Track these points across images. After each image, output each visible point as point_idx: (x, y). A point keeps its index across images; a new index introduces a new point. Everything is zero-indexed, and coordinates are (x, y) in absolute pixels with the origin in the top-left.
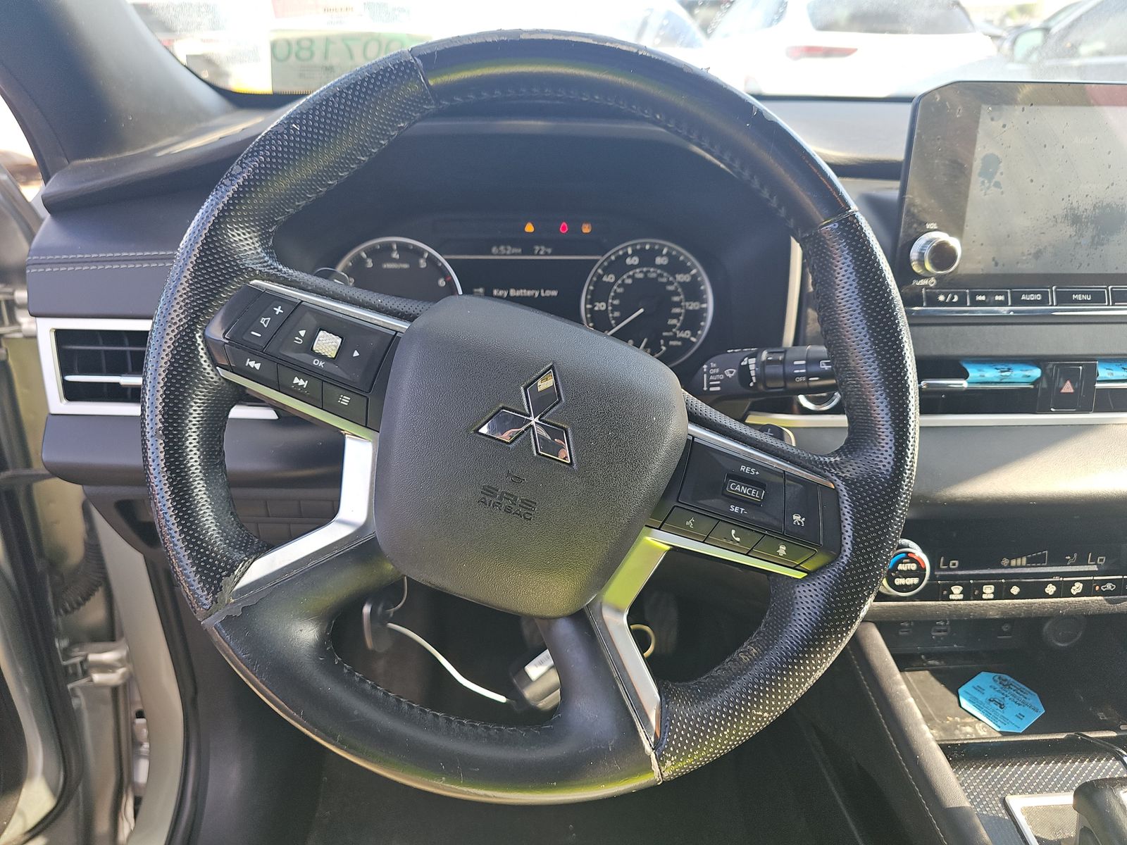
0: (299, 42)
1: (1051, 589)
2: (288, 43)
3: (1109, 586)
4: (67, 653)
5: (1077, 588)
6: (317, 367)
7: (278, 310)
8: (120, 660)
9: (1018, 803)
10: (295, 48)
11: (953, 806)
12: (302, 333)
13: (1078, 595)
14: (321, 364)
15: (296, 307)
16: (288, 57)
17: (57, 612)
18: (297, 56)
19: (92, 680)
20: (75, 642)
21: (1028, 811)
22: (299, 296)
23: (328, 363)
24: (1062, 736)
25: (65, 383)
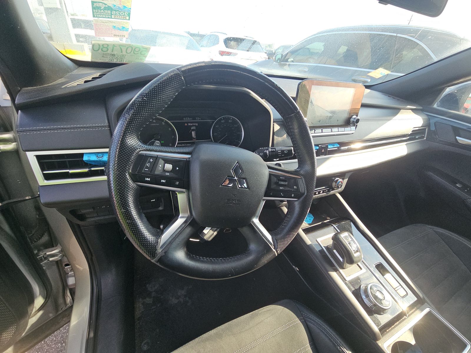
0: (103, 45)
1: (317, 193)
2: (99, 45)
3: (327, 191)
4: (37, 255)
5: (322, 192)
6: (168, 175)
7: (151, 160)
8: (59, 252)
9: (319, 240)
10: (101, 47)
11: (309, 244)
12: (160, 166)
13: (322, 193)
14: (168, 174)
15: (156, 158)
16: (99, 50)
17: (32, 242)
18: (102, 50)
19: (49, 260)
20: (39, 250)
21: (321, 241)
22: (156, 154)
23: (170, 173)
24: (320, 223)
25: (44, 174)
